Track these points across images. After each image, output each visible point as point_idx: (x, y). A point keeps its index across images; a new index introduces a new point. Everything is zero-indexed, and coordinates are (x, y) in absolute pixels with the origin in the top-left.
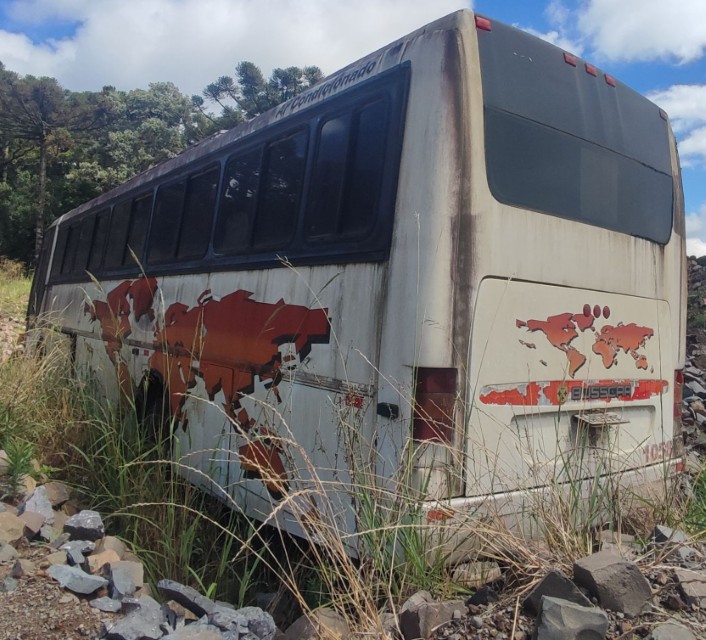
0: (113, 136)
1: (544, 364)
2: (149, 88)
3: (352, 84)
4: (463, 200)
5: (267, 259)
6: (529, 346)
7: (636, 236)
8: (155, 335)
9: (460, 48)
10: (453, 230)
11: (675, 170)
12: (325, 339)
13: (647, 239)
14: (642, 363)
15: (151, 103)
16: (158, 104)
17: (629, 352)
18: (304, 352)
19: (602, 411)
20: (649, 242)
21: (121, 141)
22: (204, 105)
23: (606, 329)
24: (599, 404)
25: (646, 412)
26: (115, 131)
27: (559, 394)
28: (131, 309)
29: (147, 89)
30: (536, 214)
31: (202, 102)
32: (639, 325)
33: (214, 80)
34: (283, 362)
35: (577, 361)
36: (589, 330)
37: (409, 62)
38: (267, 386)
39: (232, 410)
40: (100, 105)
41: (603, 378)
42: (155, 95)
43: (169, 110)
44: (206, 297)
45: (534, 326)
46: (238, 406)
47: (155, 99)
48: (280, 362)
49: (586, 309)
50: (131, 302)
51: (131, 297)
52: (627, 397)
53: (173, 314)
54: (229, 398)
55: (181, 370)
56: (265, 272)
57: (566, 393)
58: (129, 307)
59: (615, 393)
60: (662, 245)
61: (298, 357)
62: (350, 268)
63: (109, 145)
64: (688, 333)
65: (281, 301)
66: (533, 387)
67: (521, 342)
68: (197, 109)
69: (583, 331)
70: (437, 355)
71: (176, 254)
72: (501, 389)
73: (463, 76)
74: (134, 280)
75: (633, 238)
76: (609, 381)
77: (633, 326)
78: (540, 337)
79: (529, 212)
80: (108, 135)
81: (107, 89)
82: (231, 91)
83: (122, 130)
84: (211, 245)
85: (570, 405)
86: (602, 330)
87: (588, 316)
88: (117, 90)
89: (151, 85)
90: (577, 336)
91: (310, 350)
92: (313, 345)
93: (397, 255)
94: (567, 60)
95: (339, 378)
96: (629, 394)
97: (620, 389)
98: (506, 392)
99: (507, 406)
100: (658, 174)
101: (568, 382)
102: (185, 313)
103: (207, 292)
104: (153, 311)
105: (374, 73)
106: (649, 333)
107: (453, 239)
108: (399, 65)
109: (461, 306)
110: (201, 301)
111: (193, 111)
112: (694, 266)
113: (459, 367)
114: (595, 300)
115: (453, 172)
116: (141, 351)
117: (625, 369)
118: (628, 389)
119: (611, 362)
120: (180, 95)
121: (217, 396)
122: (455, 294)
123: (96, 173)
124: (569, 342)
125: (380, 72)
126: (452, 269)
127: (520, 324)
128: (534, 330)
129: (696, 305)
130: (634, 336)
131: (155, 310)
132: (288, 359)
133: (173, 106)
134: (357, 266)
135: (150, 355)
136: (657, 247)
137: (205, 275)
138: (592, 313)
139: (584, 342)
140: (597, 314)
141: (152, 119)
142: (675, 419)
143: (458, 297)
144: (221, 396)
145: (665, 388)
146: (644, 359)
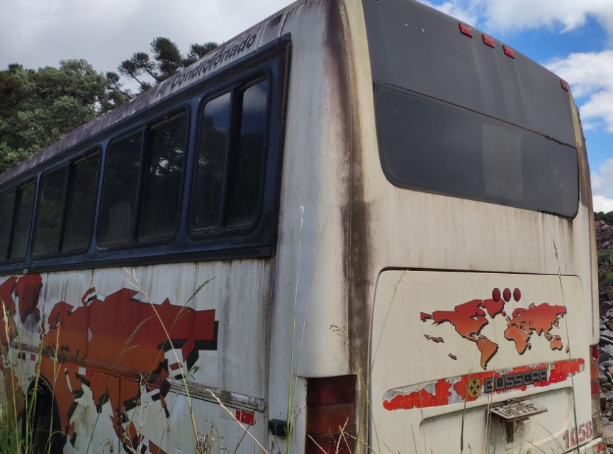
0: (23, 115)
1: (454, 358)
2: (61, 66)
3: (232, 60)
4: (354, 187)
5: (151, 254)
6: (436, 340)
7: (543, 212)
8: (41, 337)
9: (343, 18)
10: (344, 220)
11: (579, 141)
12: (212, 345)
13: (554, 214)
14: (556, 343)
15: (65, 82)
16: (71, 82)
17: (543, 334)
18: (191, 359)
19: (518, 400)
20: (557, 217)
21: (32, 121)
22: (120, 81)
23: (517, 312)
24: (515, 393)
25: (564, 395)
26: (24, 110)
27: (472, 388)
28: (17, 308)
29: (58, 66)
30: (436, 196)
31: (117, 79)
32: (552, 304)
33: (129, 57)
34: (170, 369)
35: (489, 350)
36: (500, 315)
37: (289, 35)
38: (155, 398)
39: (119, 424)
40: (6, 84)
41: (517, 365)
42: (67, 73)
43: (83, 88)
44: (90, 296)
45: (440, 317)
46: (125, 419)
47: (68, 77)
48: (167, 370)
49: (496, 293)
50: (16, 300)
51: (16, 295)
52: (543, 382)
53: (58, 315)
54: (117, 410)
55: (67, 376)
56: (150, 269)
57: (478, 387)
58: (15, 306)
59: (530, 379)
60: (570, 219)
61: (185, 364)
62: (236, 264)
63: (19, 125)
64: (600, 291)
65: (167, 301)
66: (442, 385)
67: (427, 337)
68: (113, 86)
69: (493, 317)
70: (331, 362)
71: (60, 248)
72: (407, 392)
73: (348, 51)
74: (19, 276)
75: (540, 214)
76: (523, 367)
77: (545, 306)
78: (447, 329)
79: (429, 196)
80: (17, 115)
81: (13, 68)
82: (148, 68)
83: (32, 110)
84: (94, 238)
85: (483, 399)
86: (513, 315)
87: (497, 301)
88: (24, 68)
89: (62, 63)
90: (487, 323)
91: (197, 357)
92: (200, 352)
93: (284, 250)
94: (463, 30)
95: (228, 389)
96: (545, 379)
97: (535, 375)
98: (413, 394)
99: (415, 410)
100: (563, 146)
101: (480, 374)
102: (69, 313)
103: (91, 291)
104: (38, 310)
105: (254, 48)
106: (562, 311)
107: (345, 230)
108: (280, 39)
109: (357, 304)
110: (86, 300)
111: (109, 88)
112: (602, 225)
113: (358, 372)
114: (503, 283)
115: (341, 155)
116: (28, 356)
117: (540, 353)
118: (544, 373)
119: (524, 347)
120: (94, 72)
121: (104, 407)
122: (350, 291)
123: (6, 154)
124: (479, 331)
125: (260, 46)
126: (344, 264)
127: (425, 317)
128: (440, 323)
129: (606, 263)
130: (547, 316)
131: (40, 310)
132: (176, 366)
133: (87, 84)
134: (244, 262)
135: (37, 359)
136: (565, 221)
137: (88, 272)
138: (502, 297)
139: (495, 328)
140: (507, 297)
141: (65, 97)
142: (593, 397)
143: (353, 294)
144: (107, 408)
145: (581, 367)
146: (558, 339)
